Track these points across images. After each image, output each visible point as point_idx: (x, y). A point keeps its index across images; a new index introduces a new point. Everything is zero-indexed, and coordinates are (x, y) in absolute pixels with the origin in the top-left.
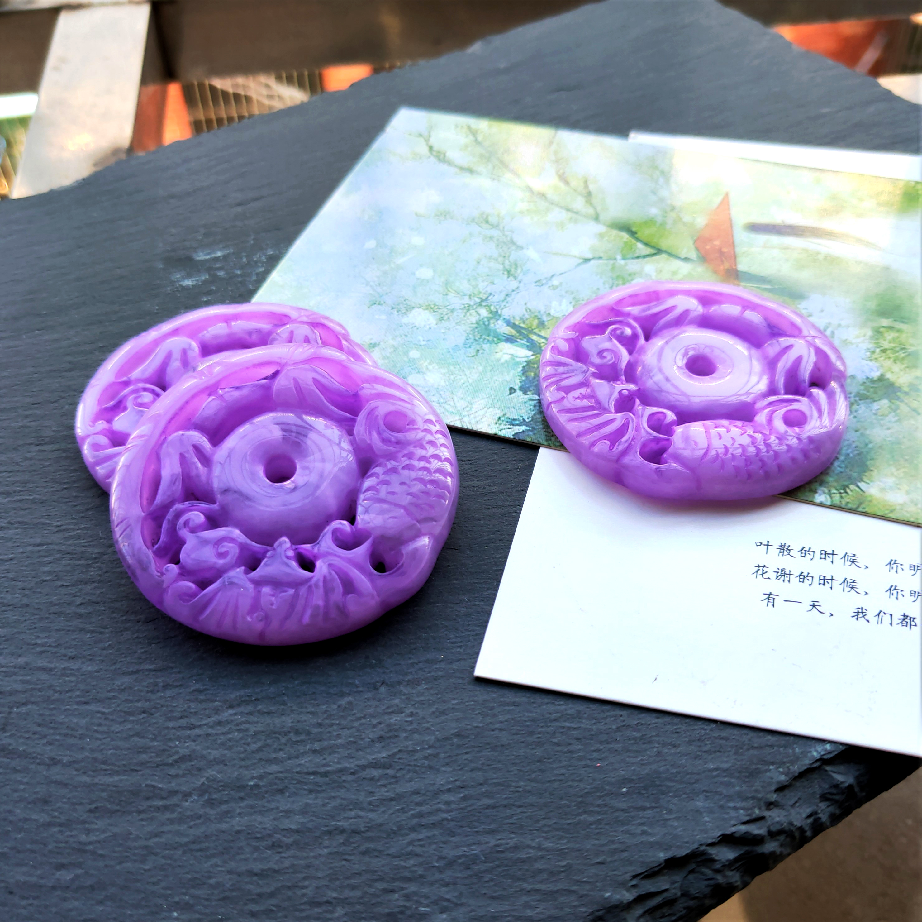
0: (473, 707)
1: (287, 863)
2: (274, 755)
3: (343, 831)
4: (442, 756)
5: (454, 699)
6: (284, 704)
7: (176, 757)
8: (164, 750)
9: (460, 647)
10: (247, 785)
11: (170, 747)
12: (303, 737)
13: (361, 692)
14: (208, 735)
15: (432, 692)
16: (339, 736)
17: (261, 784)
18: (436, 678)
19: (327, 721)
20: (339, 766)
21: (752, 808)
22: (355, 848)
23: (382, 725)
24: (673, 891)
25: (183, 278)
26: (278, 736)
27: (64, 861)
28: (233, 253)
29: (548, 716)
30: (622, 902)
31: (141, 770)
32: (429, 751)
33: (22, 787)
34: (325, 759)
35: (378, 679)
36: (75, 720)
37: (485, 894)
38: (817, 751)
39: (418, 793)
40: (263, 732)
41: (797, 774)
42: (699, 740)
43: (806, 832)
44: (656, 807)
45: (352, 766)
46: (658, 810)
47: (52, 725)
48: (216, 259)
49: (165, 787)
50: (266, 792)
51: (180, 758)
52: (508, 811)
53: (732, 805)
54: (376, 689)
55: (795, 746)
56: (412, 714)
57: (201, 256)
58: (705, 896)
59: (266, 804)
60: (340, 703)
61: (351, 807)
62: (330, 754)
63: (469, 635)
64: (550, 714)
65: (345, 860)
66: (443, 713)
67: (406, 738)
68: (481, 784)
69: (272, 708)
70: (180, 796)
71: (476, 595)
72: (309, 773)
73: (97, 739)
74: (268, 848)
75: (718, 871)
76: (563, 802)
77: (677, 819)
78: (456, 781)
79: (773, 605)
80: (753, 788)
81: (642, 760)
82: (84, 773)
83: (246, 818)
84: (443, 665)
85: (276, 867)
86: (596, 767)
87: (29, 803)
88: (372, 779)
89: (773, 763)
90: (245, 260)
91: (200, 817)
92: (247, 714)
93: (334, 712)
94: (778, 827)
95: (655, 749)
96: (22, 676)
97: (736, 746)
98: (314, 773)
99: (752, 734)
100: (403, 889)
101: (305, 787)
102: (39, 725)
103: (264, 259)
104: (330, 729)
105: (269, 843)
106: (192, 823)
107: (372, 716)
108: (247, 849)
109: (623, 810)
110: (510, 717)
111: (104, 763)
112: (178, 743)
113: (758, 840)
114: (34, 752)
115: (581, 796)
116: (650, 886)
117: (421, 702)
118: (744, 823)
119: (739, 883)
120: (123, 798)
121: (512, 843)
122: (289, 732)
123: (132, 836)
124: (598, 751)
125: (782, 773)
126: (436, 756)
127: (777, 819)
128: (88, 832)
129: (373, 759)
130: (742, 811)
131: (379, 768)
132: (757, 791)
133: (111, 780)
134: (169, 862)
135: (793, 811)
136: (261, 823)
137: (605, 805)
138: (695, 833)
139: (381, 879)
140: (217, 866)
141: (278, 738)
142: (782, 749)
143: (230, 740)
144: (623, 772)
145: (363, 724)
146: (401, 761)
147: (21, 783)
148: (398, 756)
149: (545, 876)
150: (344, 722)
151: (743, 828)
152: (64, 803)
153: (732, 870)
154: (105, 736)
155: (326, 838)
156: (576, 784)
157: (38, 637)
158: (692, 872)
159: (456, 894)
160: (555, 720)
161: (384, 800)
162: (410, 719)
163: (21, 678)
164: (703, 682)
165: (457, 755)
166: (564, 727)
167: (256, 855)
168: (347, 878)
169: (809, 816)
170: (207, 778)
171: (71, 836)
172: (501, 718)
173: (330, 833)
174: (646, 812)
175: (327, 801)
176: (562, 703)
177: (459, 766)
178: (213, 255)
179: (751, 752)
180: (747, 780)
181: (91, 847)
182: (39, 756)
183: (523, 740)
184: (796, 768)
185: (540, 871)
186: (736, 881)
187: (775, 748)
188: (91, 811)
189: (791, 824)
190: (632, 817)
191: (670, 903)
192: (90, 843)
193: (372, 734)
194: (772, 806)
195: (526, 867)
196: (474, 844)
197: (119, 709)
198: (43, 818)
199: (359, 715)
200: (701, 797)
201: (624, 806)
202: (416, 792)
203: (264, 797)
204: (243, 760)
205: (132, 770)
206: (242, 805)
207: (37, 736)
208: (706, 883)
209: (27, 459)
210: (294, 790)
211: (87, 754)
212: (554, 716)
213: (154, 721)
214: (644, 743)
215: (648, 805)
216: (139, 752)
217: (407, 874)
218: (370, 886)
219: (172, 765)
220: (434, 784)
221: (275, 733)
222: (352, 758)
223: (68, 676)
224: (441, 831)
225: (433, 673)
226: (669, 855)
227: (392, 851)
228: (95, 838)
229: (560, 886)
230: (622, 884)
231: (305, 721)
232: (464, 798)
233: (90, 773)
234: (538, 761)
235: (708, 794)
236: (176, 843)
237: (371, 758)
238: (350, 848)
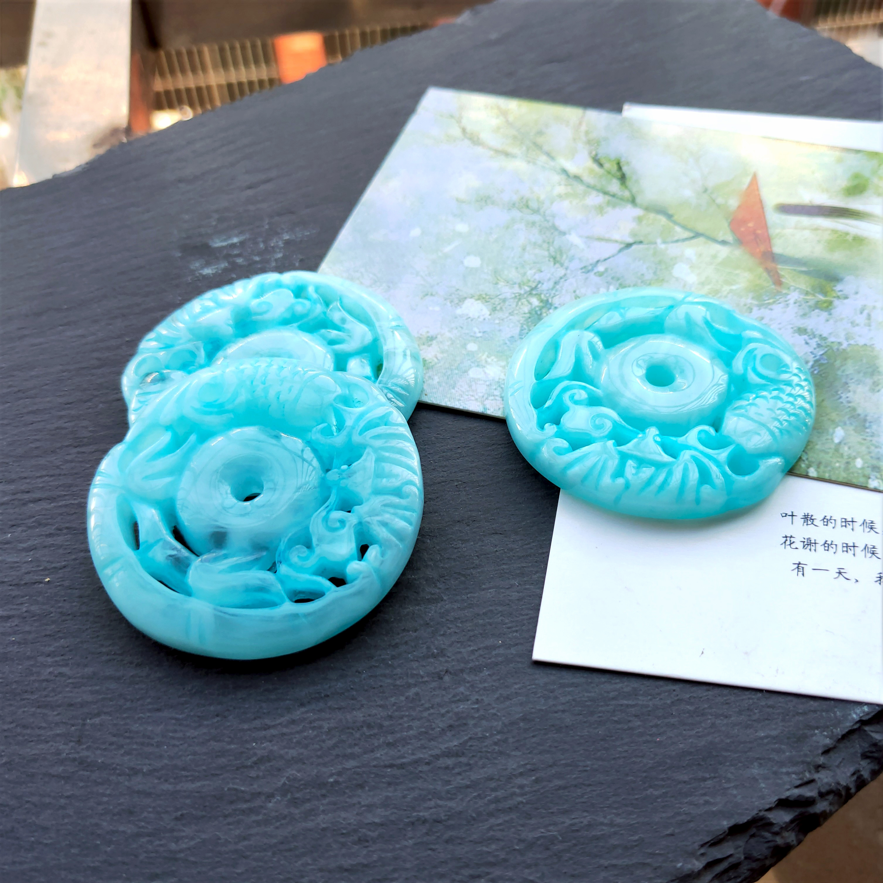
0: (535, 690)
1: (375, 857)
2: (349, 751)
3: (425, 821)
4: (511, 740)
5: (516, 683)
6: (353, 699)
7: (255, 759)
8: (242, 753)
9: (516, 631)
10: (328, 782)
11: (247, 749)
12: (376, 731)
13: (427, 681)
14: (283, 734)
15: (494, 678)
16: (410, 728)
17: (341, 780)
18: (497, 664)
19: (397, 713)
20: (414, 757)
21: (803, 773)
22: (438, 837)
23: (450, 715)
24: (738, 855)
25: (202, 268)
26: (351, 731)
27: (158, 871)
28: (249, 239)
29: (605, 695)
30: (693, 872)
31: (222, 774)
32: (498, 737)
33: (105, 799)
34: (399, 751)
35: (441, 668)
36: (150, 728)
37: (565, 873)
38: (856, 713)
39: (492, 779)
40: (336, 728)
41: (840, 737)
42: (748, 709)
43: (851, 789)
44: (715, 777)
45: (426, 756)
46: (718, 780)
47: (127, 735)
48: (233, 246)
49: (248, 789)
50: (347, 787)
51: (258, 759)
52: (579, 790)
53: (784, 770)
54: (441, 678)
55: (836, 710)
56: (477, 702)
57: (218, 243)
58: (766, 858)
59: (348, 800)
60: (407, 694)
61: (430, 797)
62: (404, 746)
63: (523, 620)
64: (608, 692)
65: (430, 849)
66: (508, 698)
67: (475, 725)
68: (551, 766)
69: (343, 704)
70: (263, 798)
71: (525, 579)
72: (386, 766)
73: (174, 746)
74: (355, 843)
75: (776, 834)
76: (629, 778)
77: (736, 787)
78: (526, 764)
79: (803, 574)
80: (802, 753)
81: (697, 732)
82: (166, 781)
83: (330, 815)
84: (501, 651)
85: (365, 862)
86: (656, 742)
87: (114, 815)
88: (447, 768)
89: (817, 728)
90: (262, 246)
91: (285, 817)
92: (318, 711)
93: (403, 704)
94: (827, 788)
95: (709, 721)
96: (91, 686)
97: (783, 713)
98: (391, 766)
99: (795, 700)
100: (488, 874)
101: (384, 780)
102: (114, 736)
103: (281, 244)
104: (400, 721)
105: (356, 838)
106: (278, 824)
107: (440, 705)
108: (334, 846)
109: (685, 782)
110: (571, 698)
111: (184, 769)
112: (254, 744)
113: (810, 802)
114: (113, 763)
115: (645, 772)
116: (717, 853)
117: (485, 689)
118: (797, 787)
119: (795, 842)
120: (207, 804)
121: (585, 822)
122: (362, 727)
123: (219, 841)
124: (656, 726)
125: (826, 737)
126: (505, 741)
127: (825, 780)
128: (177, 840)
129: (446, 748)
130: (794, 776)
131: (453, 756)
132: (806, 755)
133: (193, 786)
134: (260, 864)
135: (838, 771)
136: (344, 819)
137: (668, 779)
138: (754, 800)
139: (467, 866)
140: (309, 864)
141: (352, 733)
142: (824, 714)
143: (305, 738)
144: (681, 746)
145: (432, 714)
146: (473, 748)
147: (104, 795)
148: (470, 744)
149: (620, 851)
150: (414, 714)
151: (796, 792)
152: (149, 812)
153: (788, 831)
154: (181, 742)
155: (409, 829)
156: (638, 760)
157: (102, 646)
158: (753, 836)
159: (538, 875)
160: (613, 699)
161: (460, 787)
162: (476, 706)
163: (90, 688)
164: (746, 653)
165: (525, 739)
166: (622, 705)
167: (344, 851)
168: (435, 867)
169: (854, 774)
170: (288, 778)
171: (161, 845)
172: (563, 699)
173: (413, 823)
174: (706, 783)
175: (405, 792)
176: (618, 681)
177: (528, 749)
178: (230, 242)
179: (797, 718)
180: (796, 745)
181: (182, 855)
182: (118, 767)
183: (585, 720)
184: (839, 731)
185: (615, 847)
186: (793, 841)
187: (818, 713)
188: (177, 819)
189: (838, 784)
190: (694, 789)
191: (735, 866)
192: (181, 851)
193: (441, 724)
194: (820, 769)
195: (601, 844)
196: (550, 825)
197: (192, 714)
198: (129, 829)
199: (427, 705)
200: (756, 764)
201: (686, 778)
202: (491, 779)
203: (345, 793)
204: (319, 757)
205: (214, 775)
206: (325, 802)
207: (113, 747)
208: (766, 845)
209: (67, 462)
210: (373, 784)
211: (166, 761)
212: (612, 694)
213: (229, 724)
214: (698, 716)
215: (707, 775)
216: (217, 756)
217: (491, 859)
218: (457, 873)
219: (251, 767)
220: (506, 769)
221: (348, 728)
222: (425, 748)
223: (137, 684)
224: (519, 814)
225: (493, 659)
226: (732, 822)
227: (475, 836)
228: (184, 846)
229: (635, 860)
230: (693, 854)
231: (376, 715)
232: (537, 781)
233: (172, 780)
234: (602, 740)
235: (762, 761)
236: (265, 844)
237: (443, 747)
238: (434, 838)
